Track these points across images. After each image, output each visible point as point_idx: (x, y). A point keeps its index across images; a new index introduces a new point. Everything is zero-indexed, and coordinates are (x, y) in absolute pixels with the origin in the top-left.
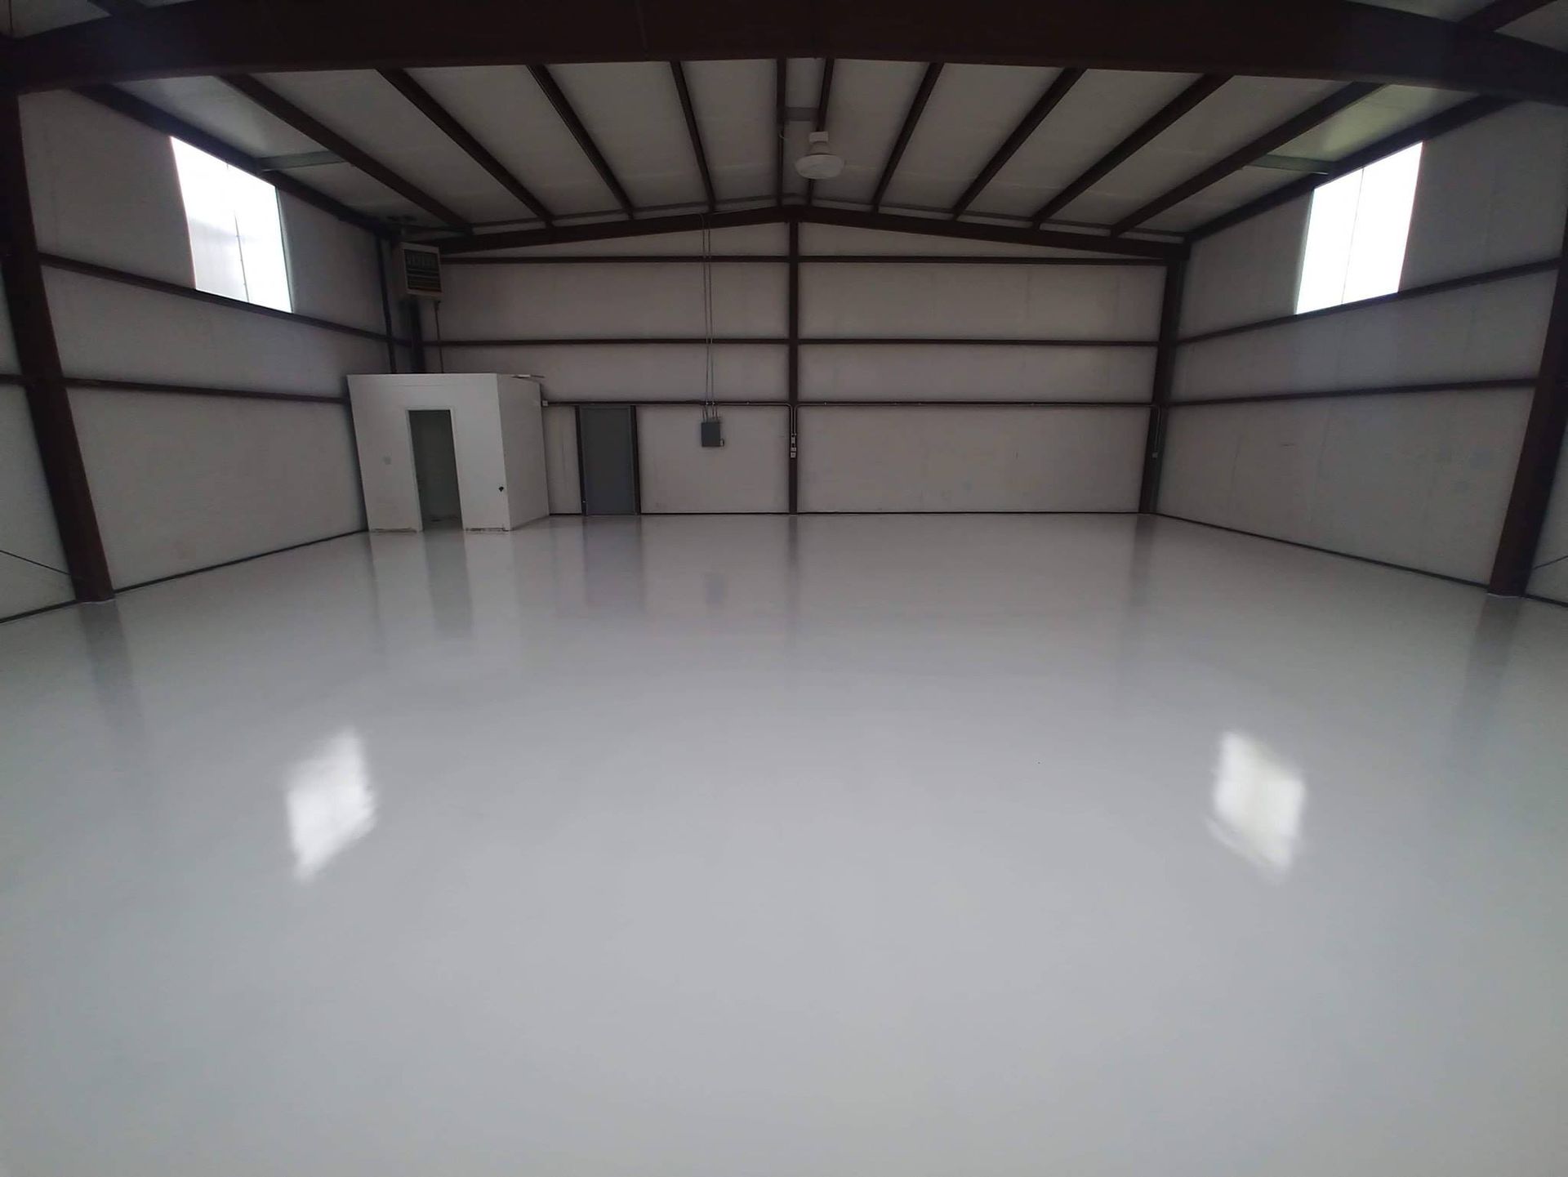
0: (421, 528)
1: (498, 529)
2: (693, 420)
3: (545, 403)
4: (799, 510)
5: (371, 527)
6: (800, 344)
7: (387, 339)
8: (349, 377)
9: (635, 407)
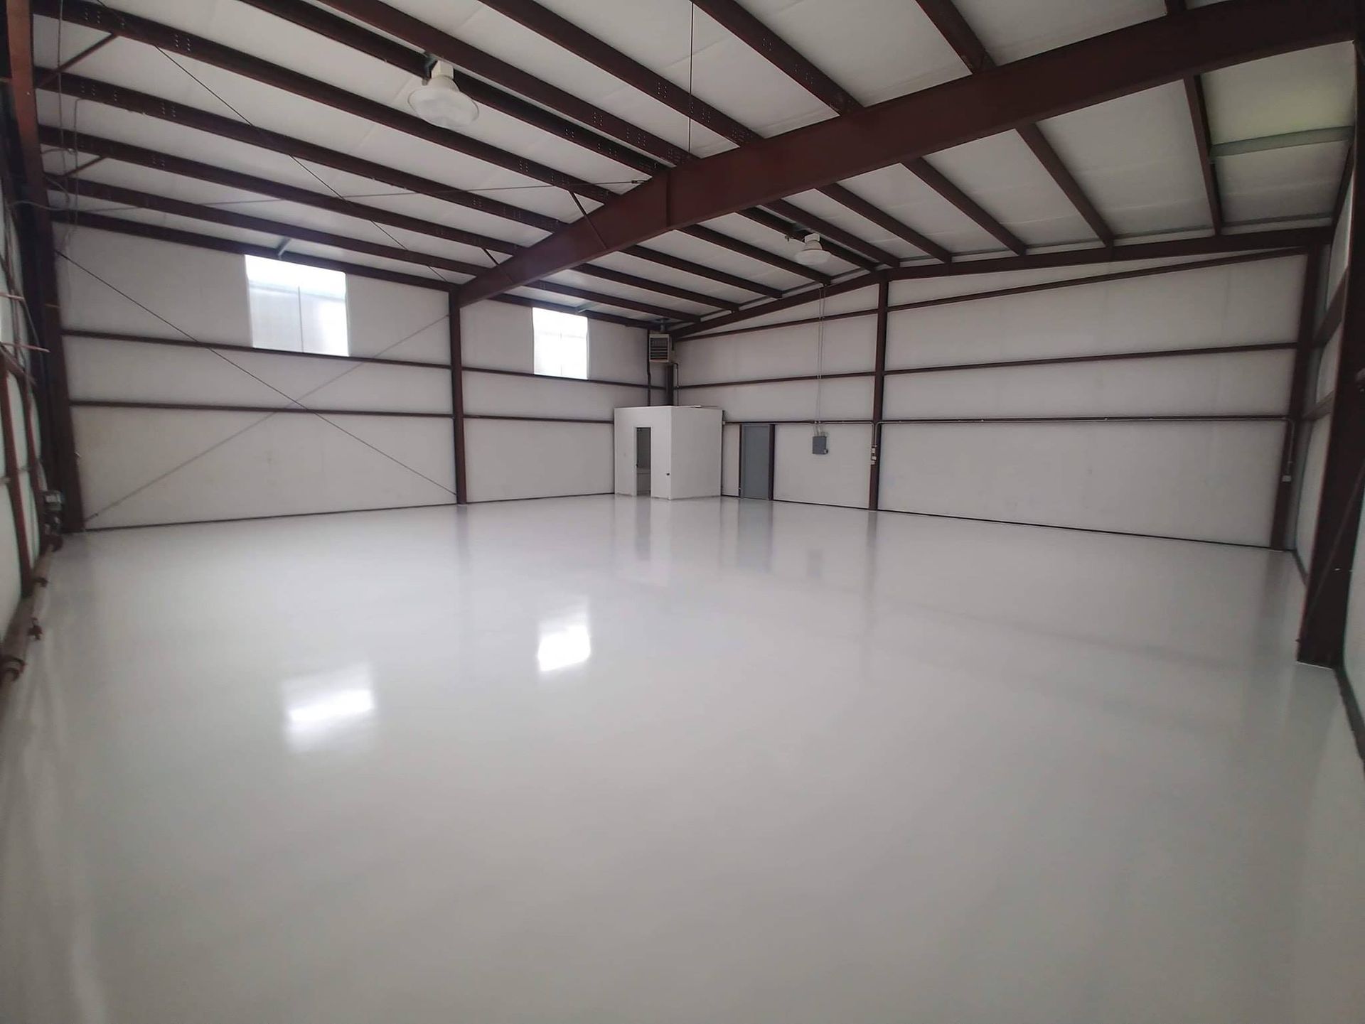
0: (636, 494)
1: (664, 499)
2: (808, 433)
3: (724, 423)
4: (879, 508)
5: (616, 492)
6: (886, 375)
7: (649, 387)
8: (616, 410)
9: (774, 425)
